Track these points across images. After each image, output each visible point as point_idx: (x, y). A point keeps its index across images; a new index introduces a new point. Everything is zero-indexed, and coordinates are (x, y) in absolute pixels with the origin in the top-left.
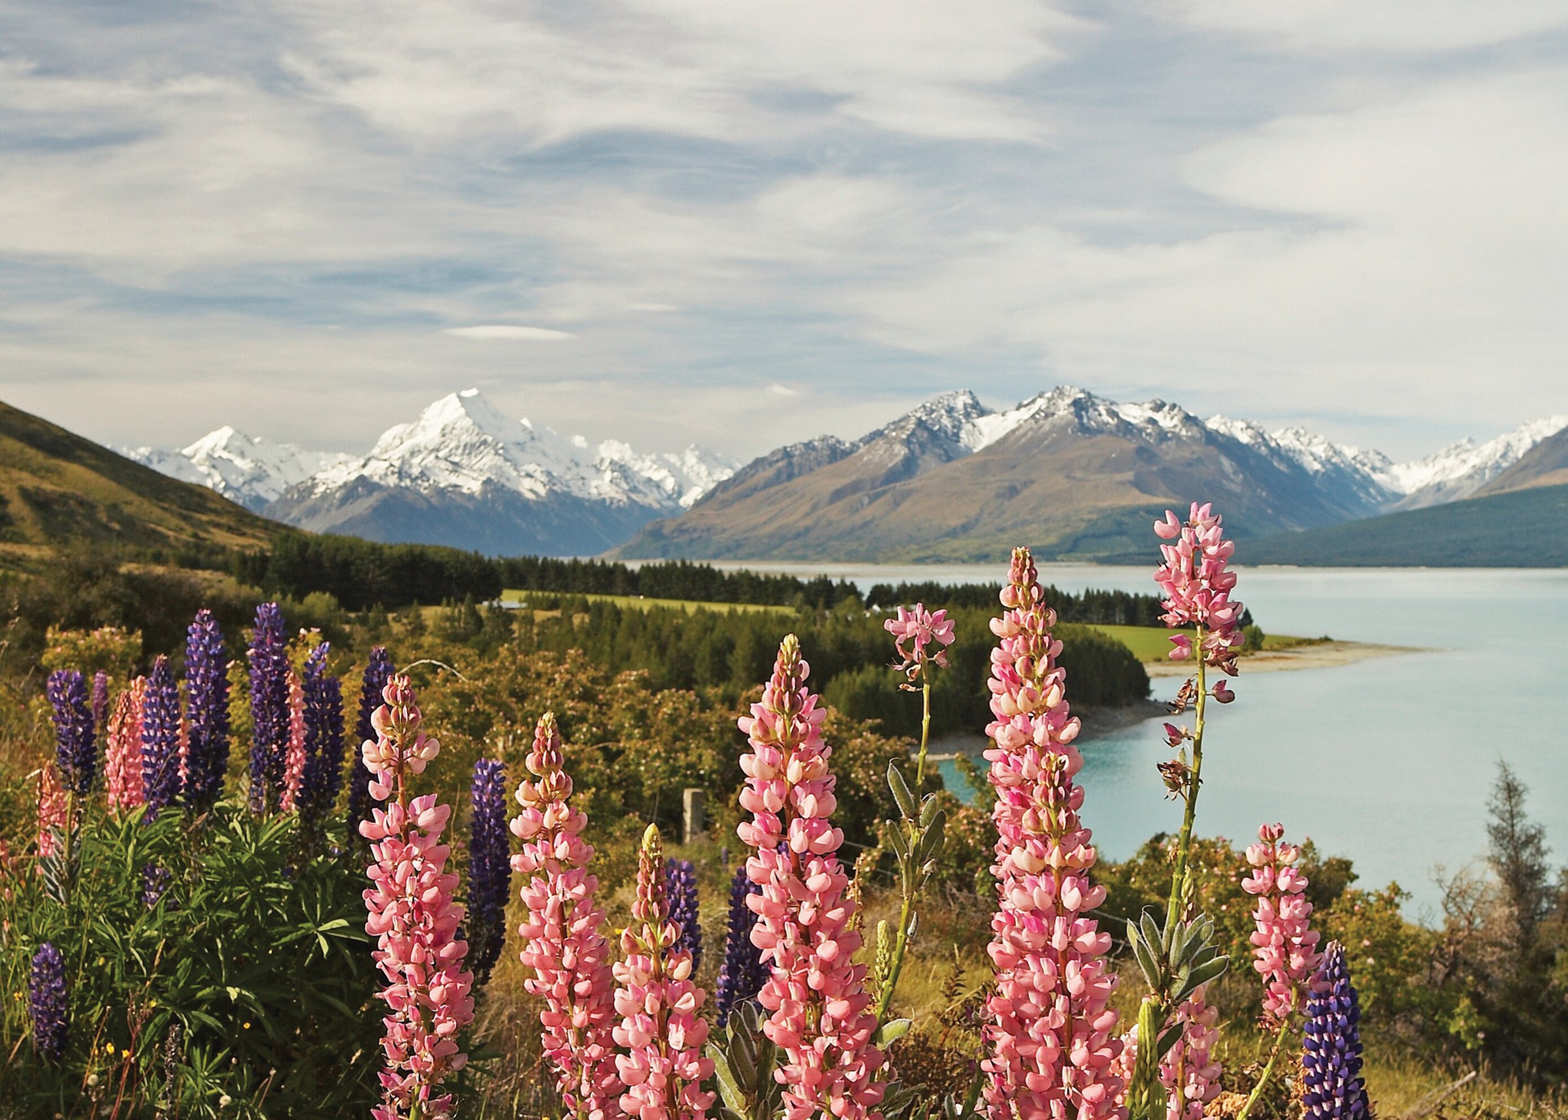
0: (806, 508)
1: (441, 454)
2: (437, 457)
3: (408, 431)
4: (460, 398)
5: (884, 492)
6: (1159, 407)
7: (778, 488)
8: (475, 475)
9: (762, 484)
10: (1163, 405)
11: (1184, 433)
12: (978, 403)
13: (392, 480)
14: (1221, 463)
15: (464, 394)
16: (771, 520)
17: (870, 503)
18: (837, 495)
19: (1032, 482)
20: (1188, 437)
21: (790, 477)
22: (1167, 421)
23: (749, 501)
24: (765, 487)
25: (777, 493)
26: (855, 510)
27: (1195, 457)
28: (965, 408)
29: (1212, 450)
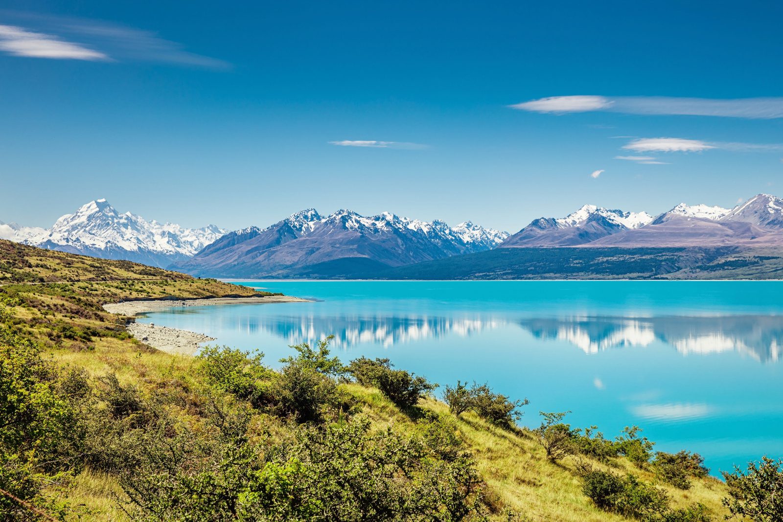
0: (236, 257)
1: (87, 229)
2: (85, 231)
3: (71, 218)
4: (96, 202)
5: (266, 251)
6: (377, 219)
7: (227, 249)
8: (102, 239)
9: (222, 247)
10: (379, 218)
11: (385, 229)
12: (317, 214)
13: (64, 243)
14: (398, 241)
15: (99, 201)
16: (222, 262)
17: (260, 255)
18: (249, 252)
19: (320, 248)
20: (387, 231)
21: (234, 244)
22: (380, 225)
23: (215, 254)
24: (223, 248)
25: (226, 251)
26: (253, 258)
27: (387, 238)
28: (311, 216)
29: (395, 236)
